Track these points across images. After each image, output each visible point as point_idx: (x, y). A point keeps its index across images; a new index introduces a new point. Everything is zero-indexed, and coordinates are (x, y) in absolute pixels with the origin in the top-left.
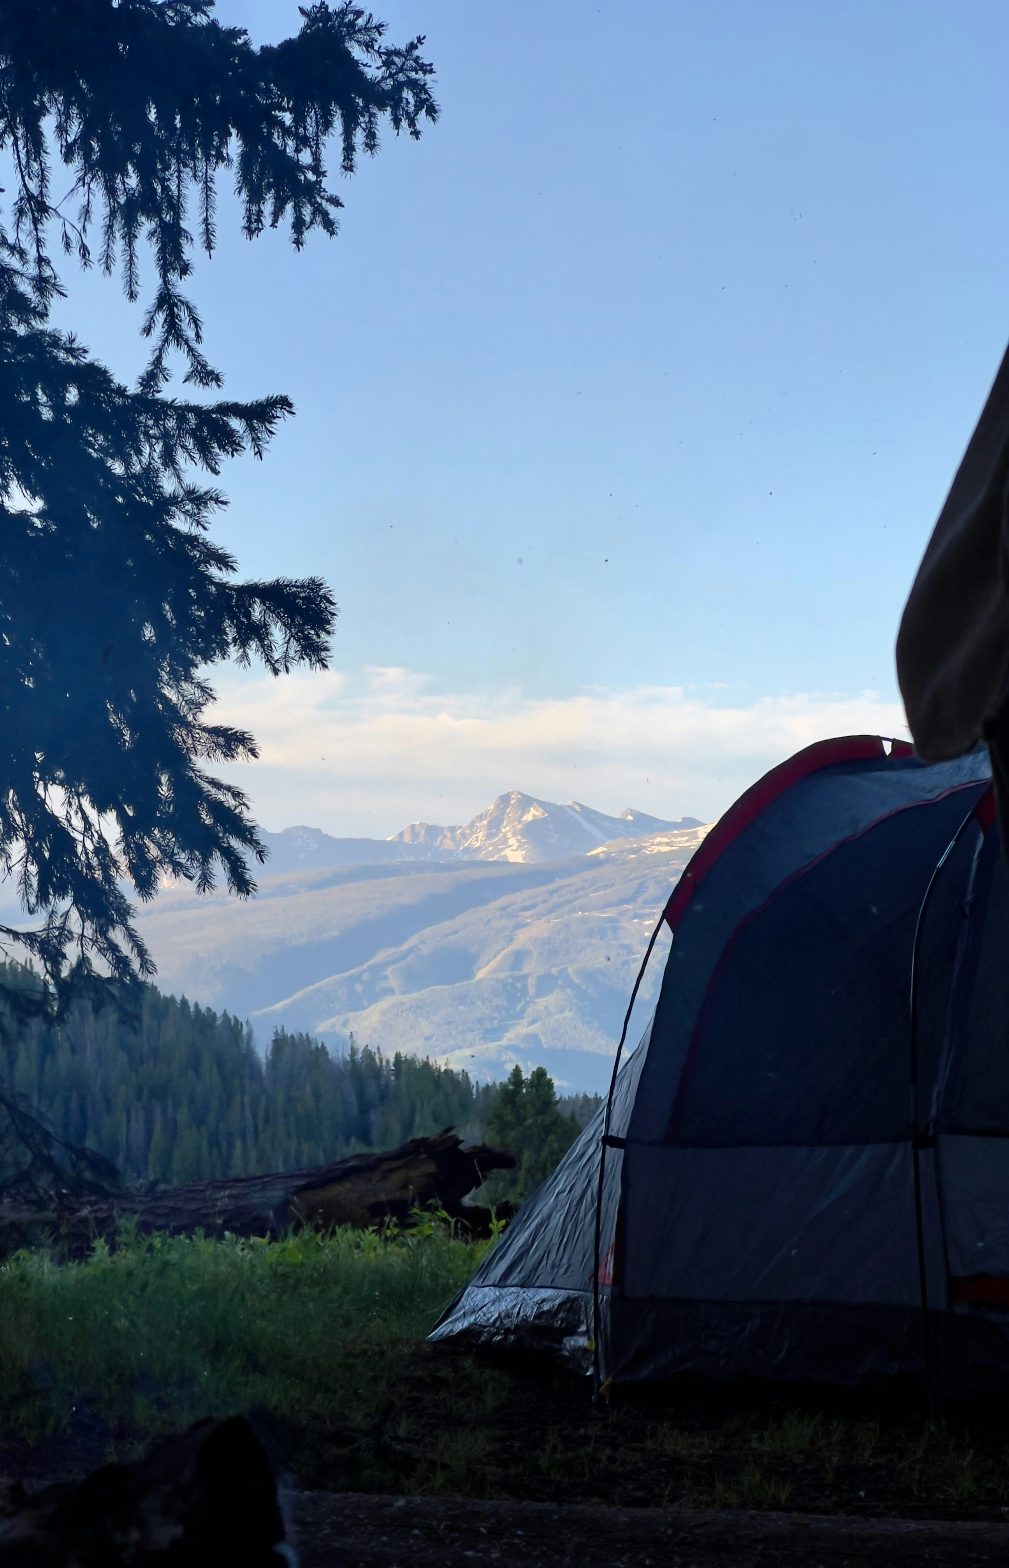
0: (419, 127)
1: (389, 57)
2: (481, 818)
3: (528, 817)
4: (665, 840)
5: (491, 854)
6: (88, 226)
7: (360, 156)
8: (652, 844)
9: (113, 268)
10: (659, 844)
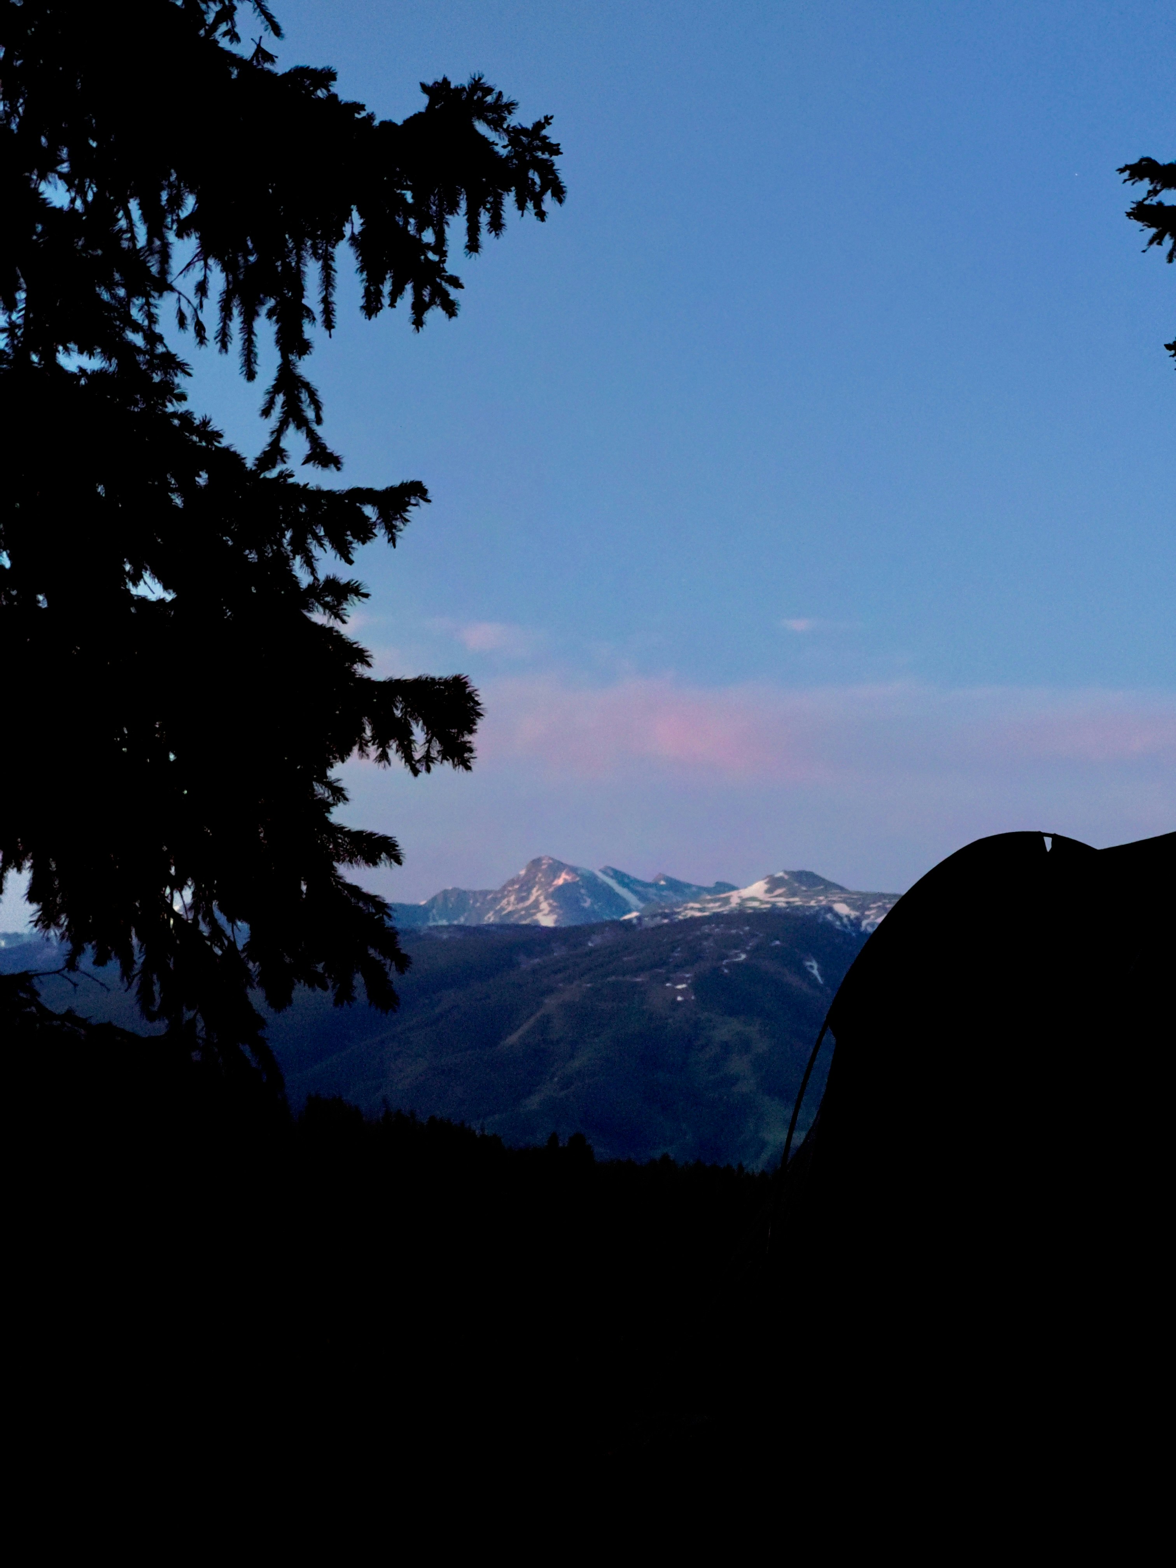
0: (544, 207)
1: (515, 135)
2: (512, 882)
3: (560, 882)
4: (697, 905)
5: (523, 917)
6: (205, 301)
7: (485, 236)
8: (686, 909)
9: (230, 347)
10: (692, 908)
